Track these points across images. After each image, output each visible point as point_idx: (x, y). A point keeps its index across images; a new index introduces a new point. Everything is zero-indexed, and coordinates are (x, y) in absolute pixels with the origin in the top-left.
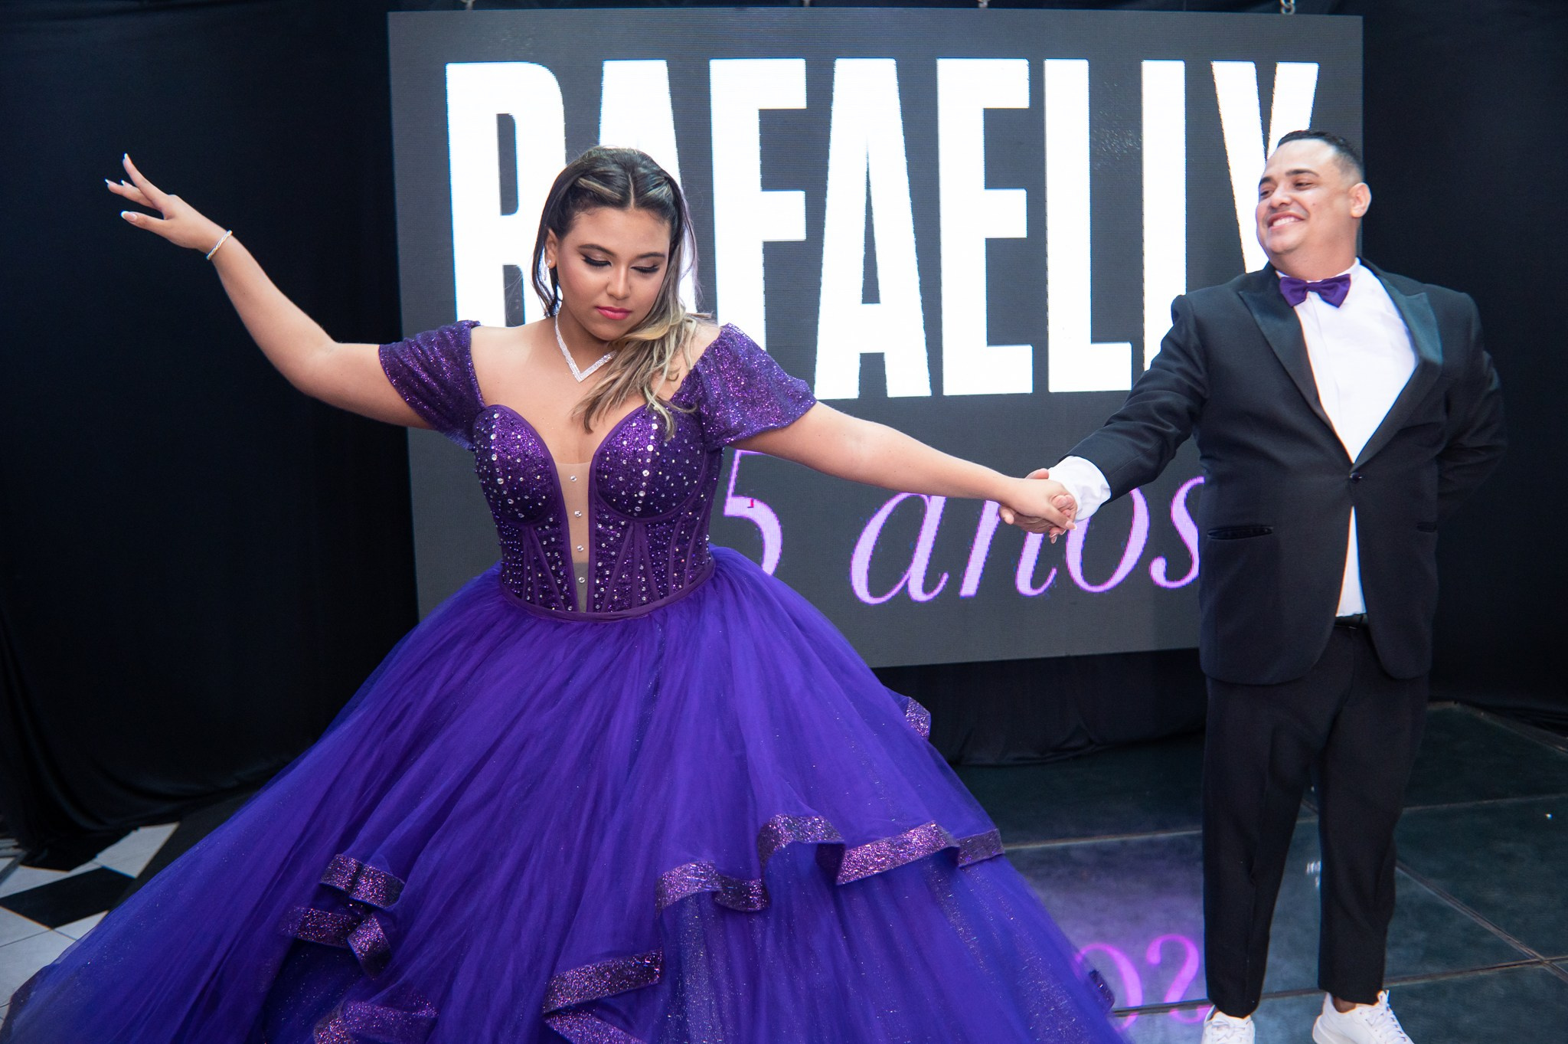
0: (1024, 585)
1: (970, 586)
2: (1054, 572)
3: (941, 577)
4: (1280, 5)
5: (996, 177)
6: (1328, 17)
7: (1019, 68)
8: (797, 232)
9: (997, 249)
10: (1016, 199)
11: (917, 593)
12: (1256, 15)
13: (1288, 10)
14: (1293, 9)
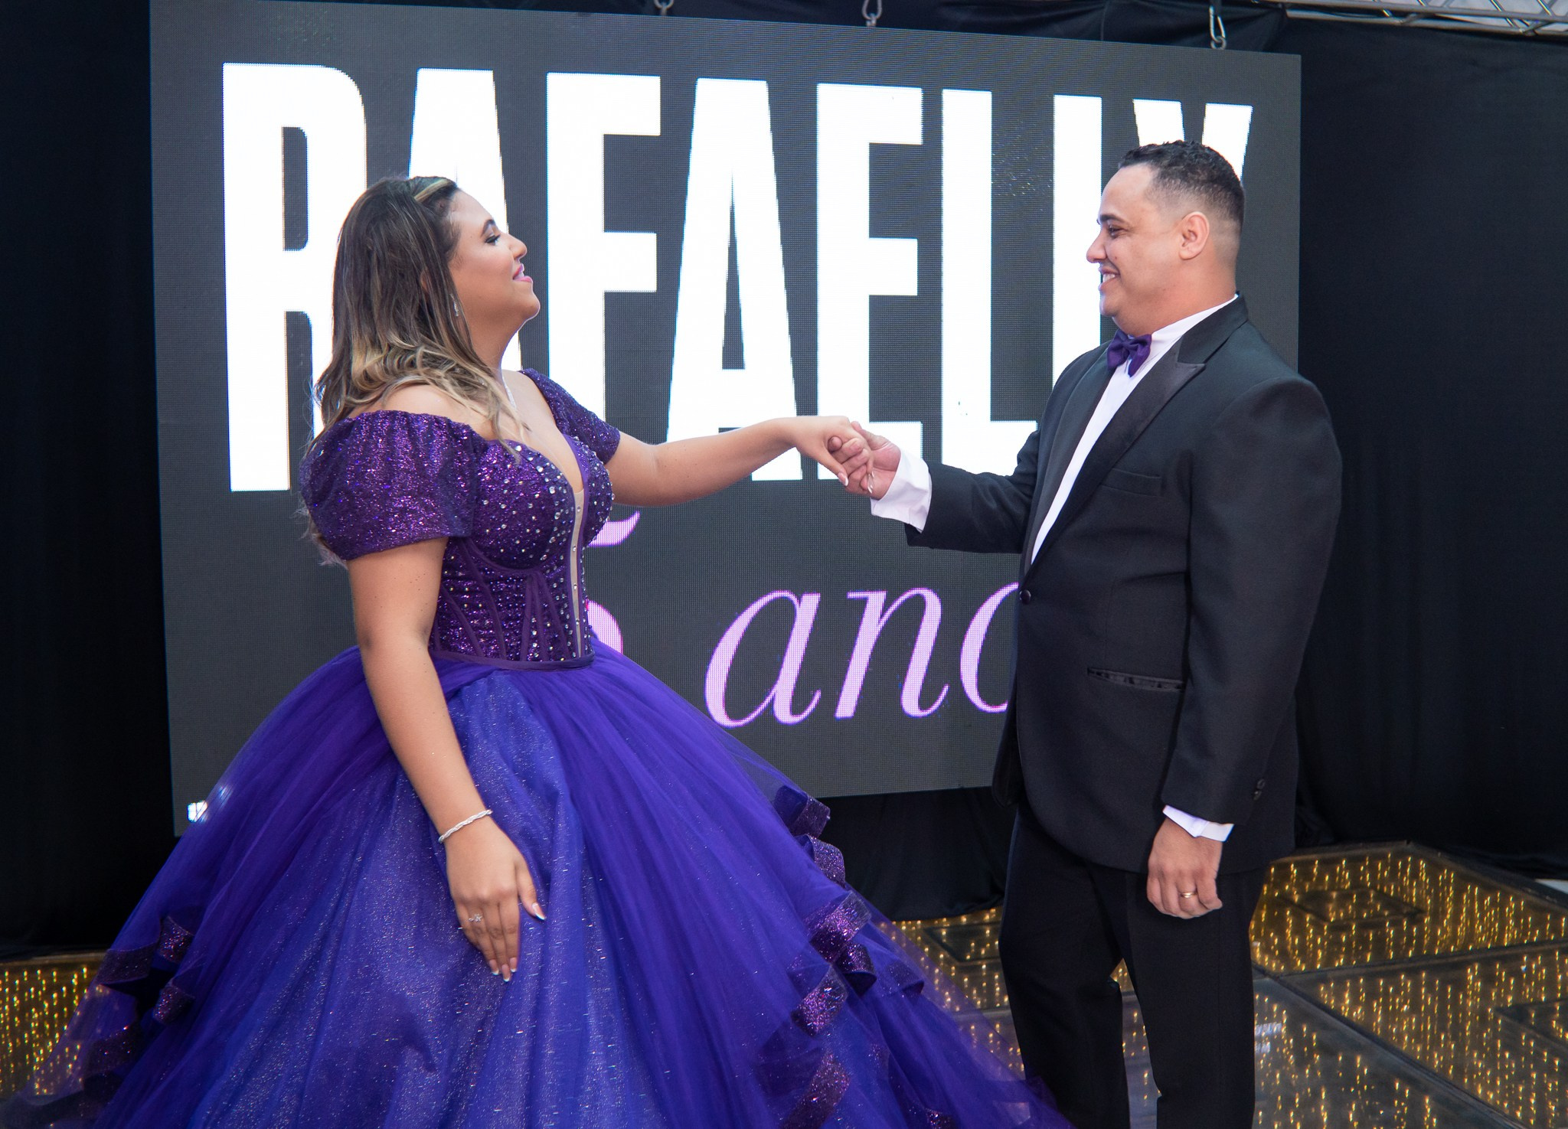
0: (910, 703)
1: (846, 707)
2: (946, 689)
3: (814, 695)
4: (1211, 39)
5: (882, 225)
6: (1261, 53)
7: (912, 98)
8: (646, 281)
9: (882, 308)
10: (906, 250)
11: (783, 713)
12: (1181, 48)
13: (1219, 45)
14: (1224, 44)
